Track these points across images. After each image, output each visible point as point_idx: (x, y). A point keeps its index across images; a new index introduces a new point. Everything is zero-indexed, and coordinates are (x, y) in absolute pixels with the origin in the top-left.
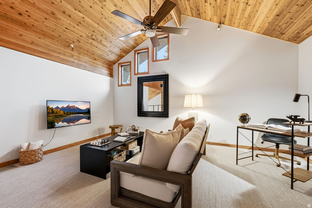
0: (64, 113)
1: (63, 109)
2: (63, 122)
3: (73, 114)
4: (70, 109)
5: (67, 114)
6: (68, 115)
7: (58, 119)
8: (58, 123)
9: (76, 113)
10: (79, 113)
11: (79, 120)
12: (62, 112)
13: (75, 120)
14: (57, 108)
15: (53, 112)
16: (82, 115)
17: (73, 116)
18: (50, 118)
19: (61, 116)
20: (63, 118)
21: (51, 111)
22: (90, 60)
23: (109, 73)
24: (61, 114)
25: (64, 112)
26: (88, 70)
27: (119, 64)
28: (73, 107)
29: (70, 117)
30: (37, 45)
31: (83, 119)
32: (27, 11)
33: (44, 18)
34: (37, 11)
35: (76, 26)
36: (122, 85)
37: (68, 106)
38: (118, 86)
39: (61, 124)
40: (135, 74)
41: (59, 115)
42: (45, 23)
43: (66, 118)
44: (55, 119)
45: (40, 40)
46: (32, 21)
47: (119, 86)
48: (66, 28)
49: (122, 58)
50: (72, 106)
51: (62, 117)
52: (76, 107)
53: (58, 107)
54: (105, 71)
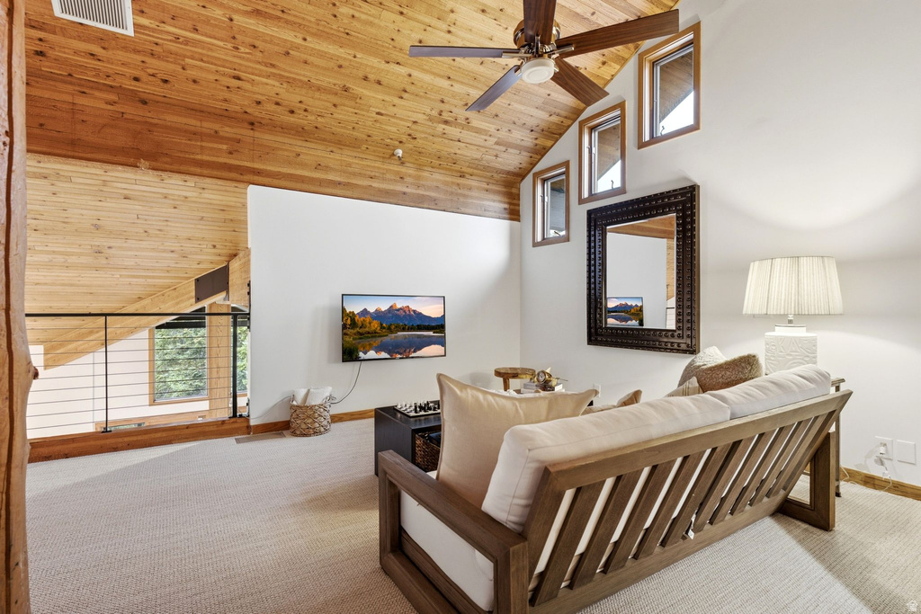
0: (382, 327)
1: (379, 315)
2: (378, 350)
3: (404, 330)
4: (397, 317)
5: (389, 328)
6: (392, 332)
7: (366, 342)
8: (365, 353)
9: (412, 329)
10: (420, 328)
11: (420, 348)
12: (375, 325)
13: (410, 347)
14: (365, 312)
15: (354, 324)
16: (431, 333)
17: (405, 335)
18: (347, 339)
19: (374, 334)
20: (379, 340)
21: (349, 322)
22: (449, 179)
23: (505, 209)
24: (373, 328)
25: (381, 325)
26: (443, 208)
27: (536, 175)
28: (405, 311)
29: (396, 337)
30: (327, 169)
31: (433, 346)
32: (300, 102)
33: (330, 105)
34: (317, 95)
35: (397, 101)
36: (546, 241)
37: (391, 307)
38: (533, 246)
39: (372, 354)
40: (581, 201)
41: (369, 333)
42: (335, 116)
43: (385, 339)
44: (359, 343)
45: (332, 156)
46: (313, 118)
47: (535, 244)
48: (378, 113)
49: (543, 156)
50: (401, 309)
51: (375, 337)
52: (414, 311)
53: (365, 309)
54: (497, 204)
